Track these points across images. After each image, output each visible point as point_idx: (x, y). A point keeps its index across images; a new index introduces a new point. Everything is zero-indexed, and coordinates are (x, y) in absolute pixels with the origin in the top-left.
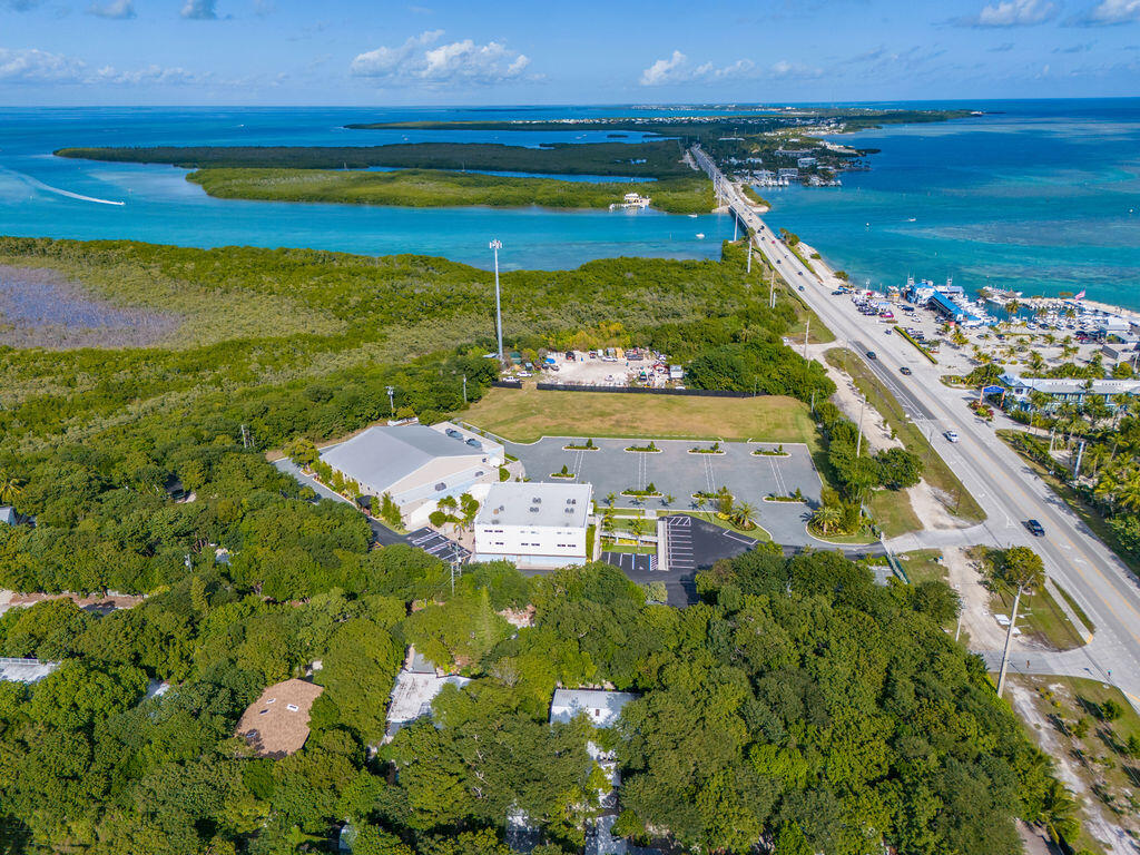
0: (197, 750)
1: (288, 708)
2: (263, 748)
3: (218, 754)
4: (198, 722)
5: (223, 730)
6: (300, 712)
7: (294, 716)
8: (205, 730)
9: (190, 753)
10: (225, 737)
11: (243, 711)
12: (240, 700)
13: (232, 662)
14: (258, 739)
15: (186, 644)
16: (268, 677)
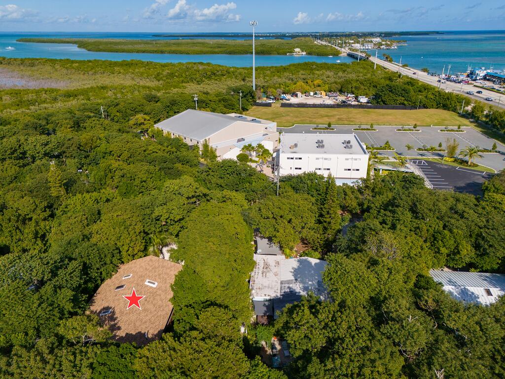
0: (31, 332)
1: (147, 283)
2: (119, 328)
3: (60, 338)
4: (36, 296)
5: (69, 307)
6: (158, 288)
7: (153, 293)
8: (44, 305)
9: (21, 336)
10: (72, 314)
11: (97, 287)
12: (94, 274)
13: (87, 238)
14: (112, 318)
15: (42, 224)
16: (124, 253)
